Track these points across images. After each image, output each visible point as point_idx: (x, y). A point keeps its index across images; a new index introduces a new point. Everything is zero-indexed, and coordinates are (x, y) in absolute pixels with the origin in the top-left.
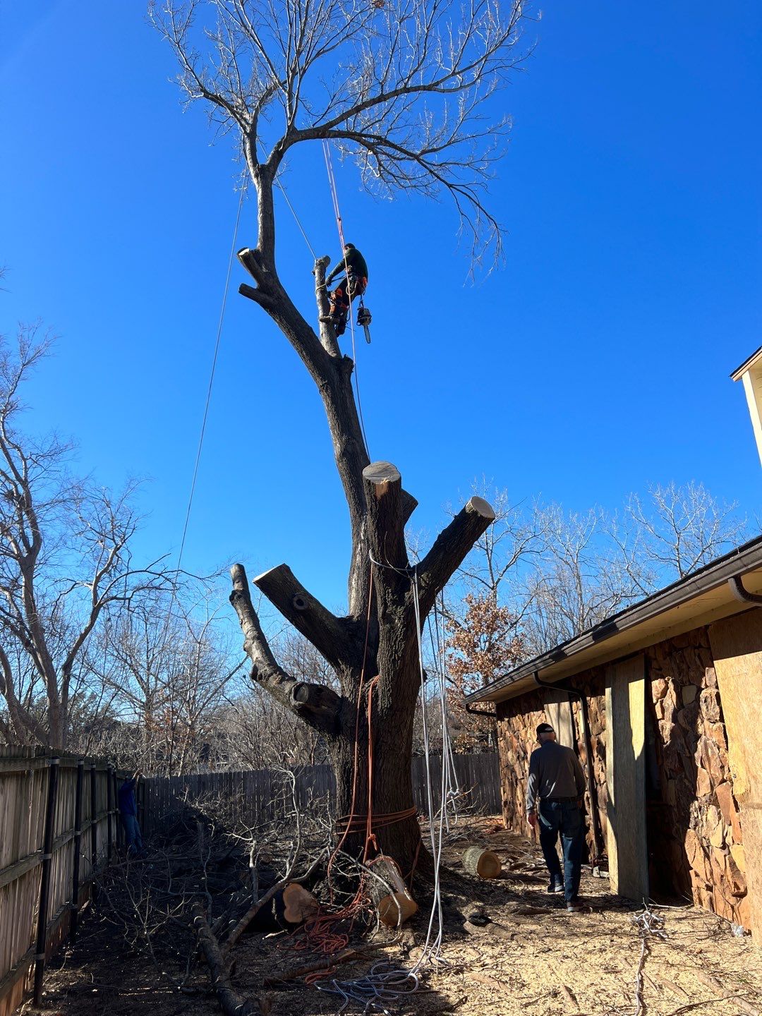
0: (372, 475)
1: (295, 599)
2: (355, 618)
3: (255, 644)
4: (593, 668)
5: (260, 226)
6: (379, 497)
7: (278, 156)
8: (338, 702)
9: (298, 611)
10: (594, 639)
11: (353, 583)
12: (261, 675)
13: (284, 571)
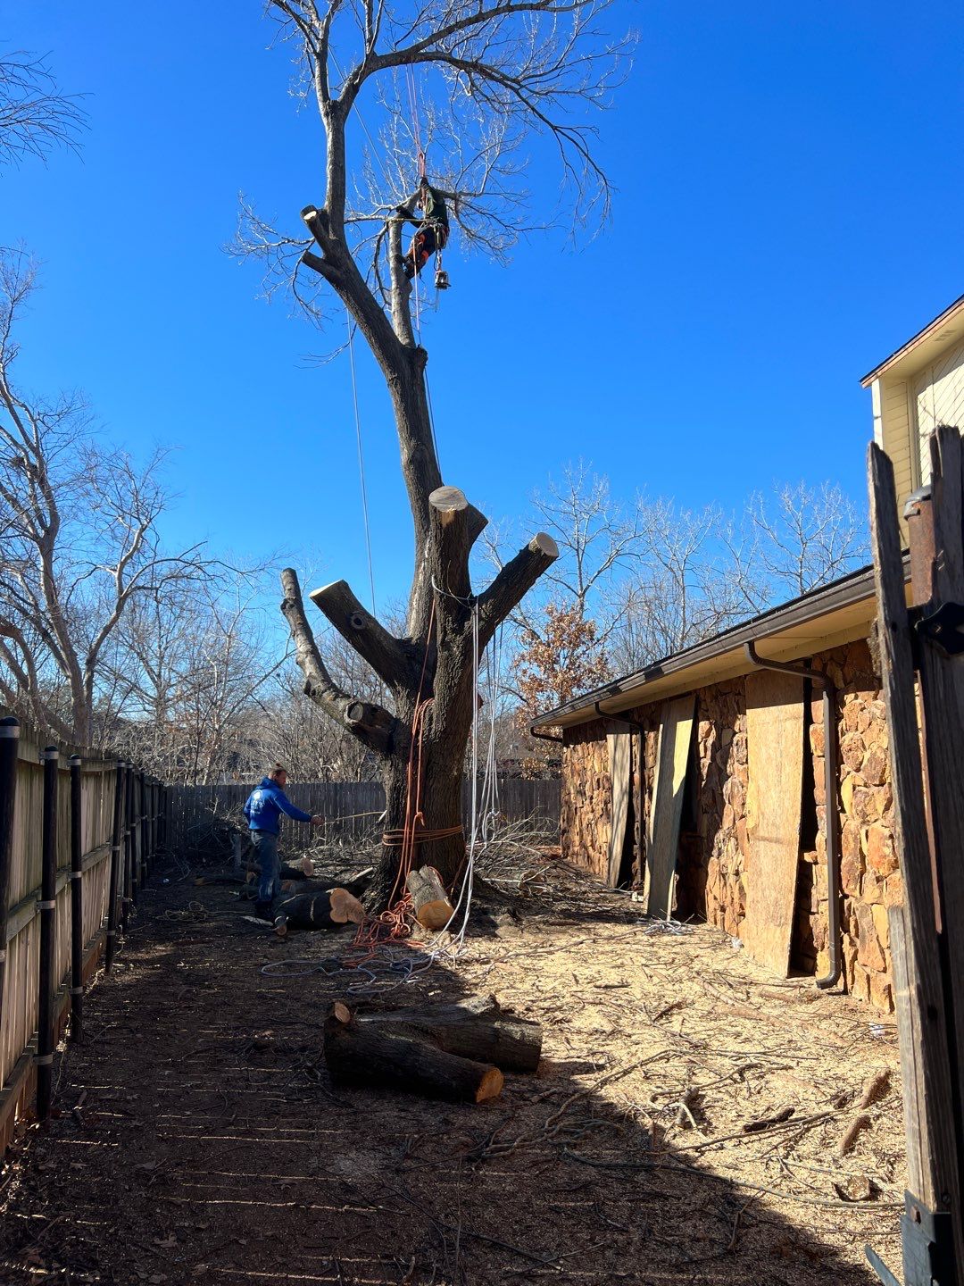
0: (439, 501)
1: (353, 618)
2: (414, 641)
3: (308, 658)
4: (654, 703)
5: (329, 180)
6: (444, 525)
7: (353, 90)
8: (392, 723)
9: (355, 630)
10: (646, 678)
11: (414, 603)
12: (314, 691)
13: (342, 588)
